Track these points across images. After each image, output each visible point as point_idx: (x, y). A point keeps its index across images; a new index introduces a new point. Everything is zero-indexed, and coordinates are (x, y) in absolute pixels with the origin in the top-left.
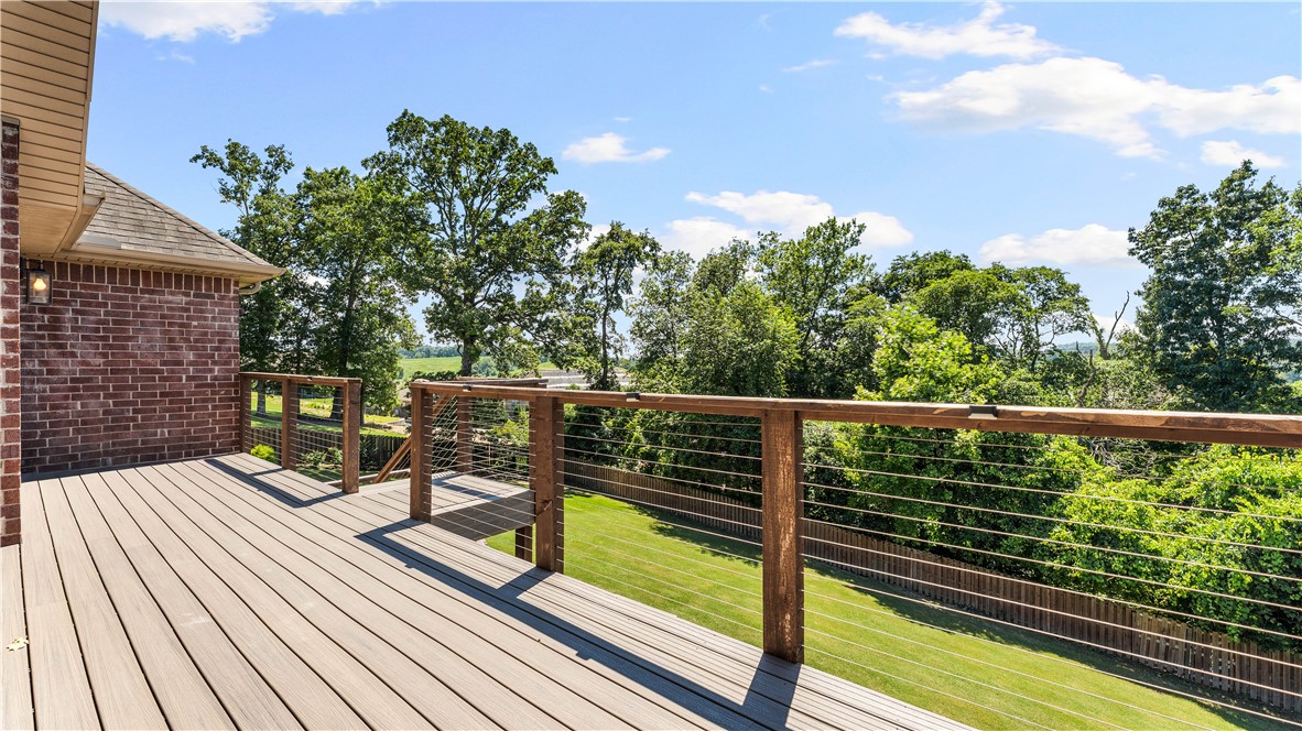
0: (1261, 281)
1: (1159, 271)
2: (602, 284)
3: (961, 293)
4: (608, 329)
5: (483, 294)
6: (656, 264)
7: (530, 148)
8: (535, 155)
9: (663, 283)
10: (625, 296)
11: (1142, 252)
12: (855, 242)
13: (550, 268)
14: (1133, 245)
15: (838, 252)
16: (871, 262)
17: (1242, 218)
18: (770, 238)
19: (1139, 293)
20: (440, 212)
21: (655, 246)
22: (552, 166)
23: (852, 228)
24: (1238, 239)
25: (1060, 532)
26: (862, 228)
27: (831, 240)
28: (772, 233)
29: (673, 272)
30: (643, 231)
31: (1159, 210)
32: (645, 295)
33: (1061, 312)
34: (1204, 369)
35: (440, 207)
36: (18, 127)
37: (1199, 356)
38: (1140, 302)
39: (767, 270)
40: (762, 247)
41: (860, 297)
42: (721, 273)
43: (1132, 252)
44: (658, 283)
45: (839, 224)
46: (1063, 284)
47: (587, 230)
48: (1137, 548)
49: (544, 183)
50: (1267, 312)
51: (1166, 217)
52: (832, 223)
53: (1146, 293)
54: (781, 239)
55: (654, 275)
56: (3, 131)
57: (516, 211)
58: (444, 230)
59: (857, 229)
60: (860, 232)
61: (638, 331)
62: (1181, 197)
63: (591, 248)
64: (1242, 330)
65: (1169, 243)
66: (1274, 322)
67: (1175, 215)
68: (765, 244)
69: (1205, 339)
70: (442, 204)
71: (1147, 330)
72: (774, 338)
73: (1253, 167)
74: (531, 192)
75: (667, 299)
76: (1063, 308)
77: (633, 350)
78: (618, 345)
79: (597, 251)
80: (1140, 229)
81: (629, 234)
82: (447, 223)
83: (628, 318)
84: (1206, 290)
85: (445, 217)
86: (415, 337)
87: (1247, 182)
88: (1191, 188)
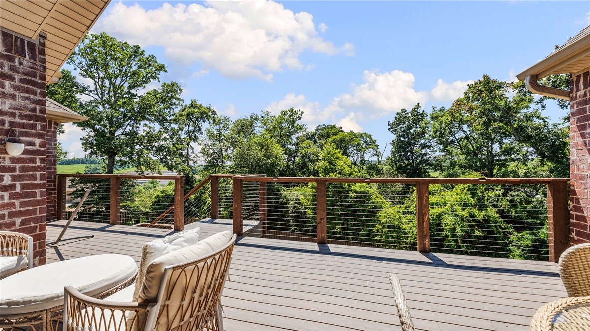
0: (423, 141)
1: (397, 136)
2: (186, 128)
3: (342, 140)
4: (190, 151)
5: (122, 131)
6: (214, 121)
7: (153, 58)
8: (155, 62)
9: (217, 130)
10: (198, 135)
11: (392, 130)
12: (300, 118)
13: (161, 120)
14: (389, 127)
15: (294, 121)
16: (307, 127)
17: (418, 120)
18: (265, 113)
19: (391, 143)
20: (95, 84)
21: (214, 112)
22: (164, 68)
23: (299, 112)
24: (416, 127)
25: (378, 226)
26: (303, 113)
27: (291, 116)
28: (267, 111)
29: (222, 125)
30: (209, 105)
31: (397, 116)
32: (207, 136)
33: (372, 149)
34: (409, 169)
35: (96, 82)
36: (46, 38)
37: (408, 165)
38: (391, 146)
39: (265, 127)
40: (262, 117)
41: (303, 141)
42: (244, 127)
43: (389, 129)
44: (214, 130)
45: (294, 110)
46: (372, 139)
47: (181, 102)
48: (400, 229)
49: (158, 76)
50: (424, 151)
51: (399, 118)
52: (292, 110)
53: (393, 143)
54: (270, 114)
55: (212, 126)
56: (40, 40)
57: (139, 88)
58: (97, 94)
59: (301, 113)
60: (302, 114)
61: (204, 152)
62: (402, 112)
63: (180, 111)
64: (418, 156)
65: (399, 127)
66: (426, 154)
67: (401, 118)
68: (263, 116)
69: (408, 159)
70: (97, 80)
71: (395, 156)
72: (276, 157)
73: (420, 105)
74: (151, 79)
75: (218, 137)
76: (373, 148)
77: (202, 161)
78: (195, 159)
79: (184, 113)
80: (391, 122)
81: (201, 106)
82: (99, 91)
83: (199, 146)
84: (409, 143)
85: (98, 87)
86: (61, 153)
87: (419, 109)
88: (405, 109)
